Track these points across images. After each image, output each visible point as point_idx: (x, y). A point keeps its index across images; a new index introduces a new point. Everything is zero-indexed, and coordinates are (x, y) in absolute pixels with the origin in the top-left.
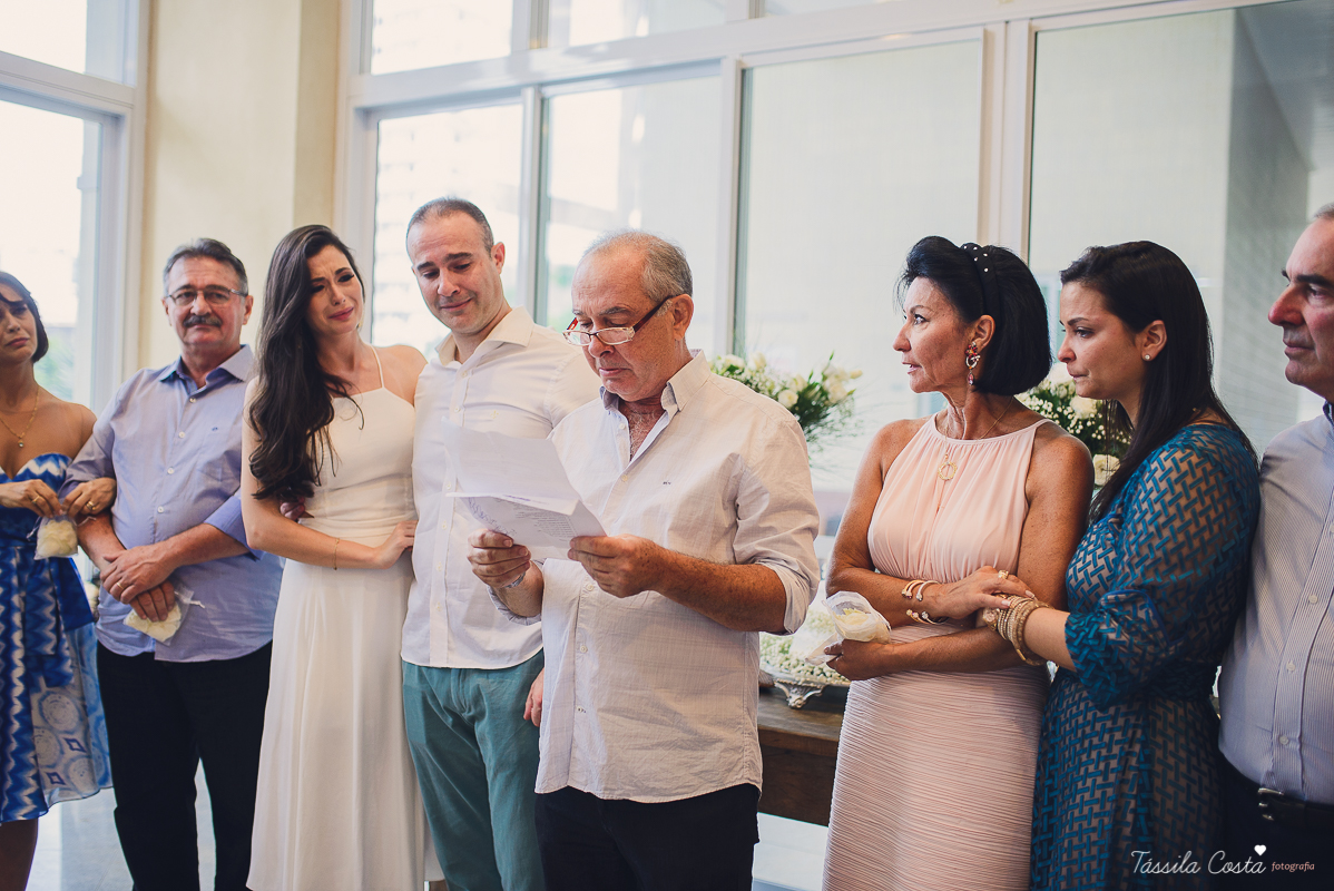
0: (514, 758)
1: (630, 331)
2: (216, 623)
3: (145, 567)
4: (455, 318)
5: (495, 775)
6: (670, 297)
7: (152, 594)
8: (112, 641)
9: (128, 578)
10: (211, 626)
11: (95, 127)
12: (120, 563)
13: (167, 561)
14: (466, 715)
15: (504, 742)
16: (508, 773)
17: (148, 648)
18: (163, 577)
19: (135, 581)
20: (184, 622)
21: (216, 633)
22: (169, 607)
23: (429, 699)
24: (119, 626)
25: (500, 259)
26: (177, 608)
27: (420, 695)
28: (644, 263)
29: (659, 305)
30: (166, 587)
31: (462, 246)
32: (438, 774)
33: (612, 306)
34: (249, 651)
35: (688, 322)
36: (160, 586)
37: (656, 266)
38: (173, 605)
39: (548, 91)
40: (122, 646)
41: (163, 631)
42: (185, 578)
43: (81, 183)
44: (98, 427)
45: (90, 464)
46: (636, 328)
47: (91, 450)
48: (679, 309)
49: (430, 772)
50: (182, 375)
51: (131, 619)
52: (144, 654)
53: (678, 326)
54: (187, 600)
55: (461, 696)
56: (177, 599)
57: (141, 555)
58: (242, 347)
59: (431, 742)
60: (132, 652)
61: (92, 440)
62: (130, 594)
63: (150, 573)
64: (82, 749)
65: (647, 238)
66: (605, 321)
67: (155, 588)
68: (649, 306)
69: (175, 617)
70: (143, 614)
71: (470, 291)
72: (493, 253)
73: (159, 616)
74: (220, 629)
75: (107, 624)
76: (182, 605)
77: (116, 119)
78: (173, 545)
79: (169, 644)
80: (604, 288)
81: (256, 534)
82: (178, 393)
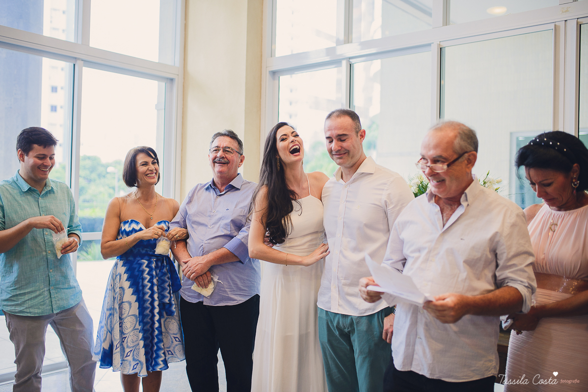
0: (367, 350)
1: (445, 167)
2: (227, 290)
3: (199, 265)
4: (338, 160)
5: (358, 356)
6: (466, 152)
7: (203, 277)
8: (186, 296)
9: (193, 270)
10: (225, 291)
11: (163, 84)
12: (189, 264)
13: (208, 262)
14: (346, 330)
15: (362, 343)
16: (364, 356)
17: (201, 300)
18: (206, 270)
19: (195, 271)
20: (215, 288)
21: (228, 294)
22: (209, 282)
23: (329, 323)
24: (190, 290)
25: (362, 136)
26: (212, 282)
27: (326, 321)
28: (456, 137)
29: (461, 156)
30: (208, 273)
31: (343, 131)
32: (331, 355)
33: (439, 155)
34: (241, 302)
35: (473, 165)
36: (205, 273)
37: (462, 138)
38: (211, 282)
39: (352, 61)
40: (190, 299)
41: (207, 292)
42: (215, 270)
43: (157, 107)
44: (181, 207)
45: (177, 223)
46: (448, 166)
47: (178, 218)
48: (470, 158)
49: (328, 355)
50: (213, 186)
51: (194, 287)
52: (199, 302)
53: (469, 166)
54: (216, 280)
55: (344, 322)
56: (212, 279)
57: (198, 260)
58: (238, 174)
59: (329, 341)
60: (195, 301)
61: (179, 213)
62: (194, 277)
63: (201, 268)
64: (180, 341)
65: (459, 125)
66: (435, 161)
67: (203, 274)
68: (455, 157)
69: (211, 286)
70: (199, 285)
71: (346, 150)
72: (359, 134)
73: (205, 286)
74: (229, 293)
75: (185, 289)
76: (214, 282)
77: (172, 80)
78: (210, 257)
79: (209, 298)
80: (436, 146)
81: (253, 252)
82: (212, 194)
